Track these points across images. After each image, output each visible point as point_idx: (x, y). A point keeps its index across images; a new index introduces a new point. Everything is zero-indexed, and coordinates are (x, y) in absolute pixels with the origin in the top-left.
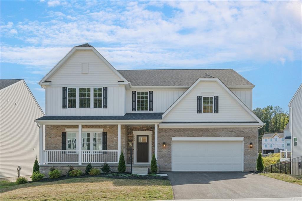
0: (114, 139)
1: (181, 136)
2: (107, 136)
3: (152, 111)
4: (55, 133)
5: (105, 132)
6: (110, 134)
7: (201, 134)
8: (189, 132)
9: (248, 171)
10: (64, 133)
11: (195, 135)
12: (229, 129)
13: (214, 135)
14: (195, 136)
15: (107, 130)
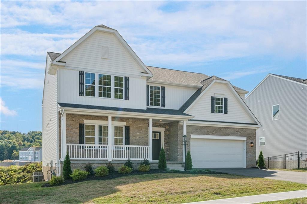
0: (137, 134)
1: (198, 134)
2: (130, 131)
3: (165, 107)
4: (71, 124)
5: (127, 126)
6: (133, 129)
7: (214, 132)
8: (205, 130)
9: (249, 167)
10: (82, 124)
11: (210, 133)
12: (236, 129)
13: (224, 134)
14: (210, 135)
15: (130, 124)
